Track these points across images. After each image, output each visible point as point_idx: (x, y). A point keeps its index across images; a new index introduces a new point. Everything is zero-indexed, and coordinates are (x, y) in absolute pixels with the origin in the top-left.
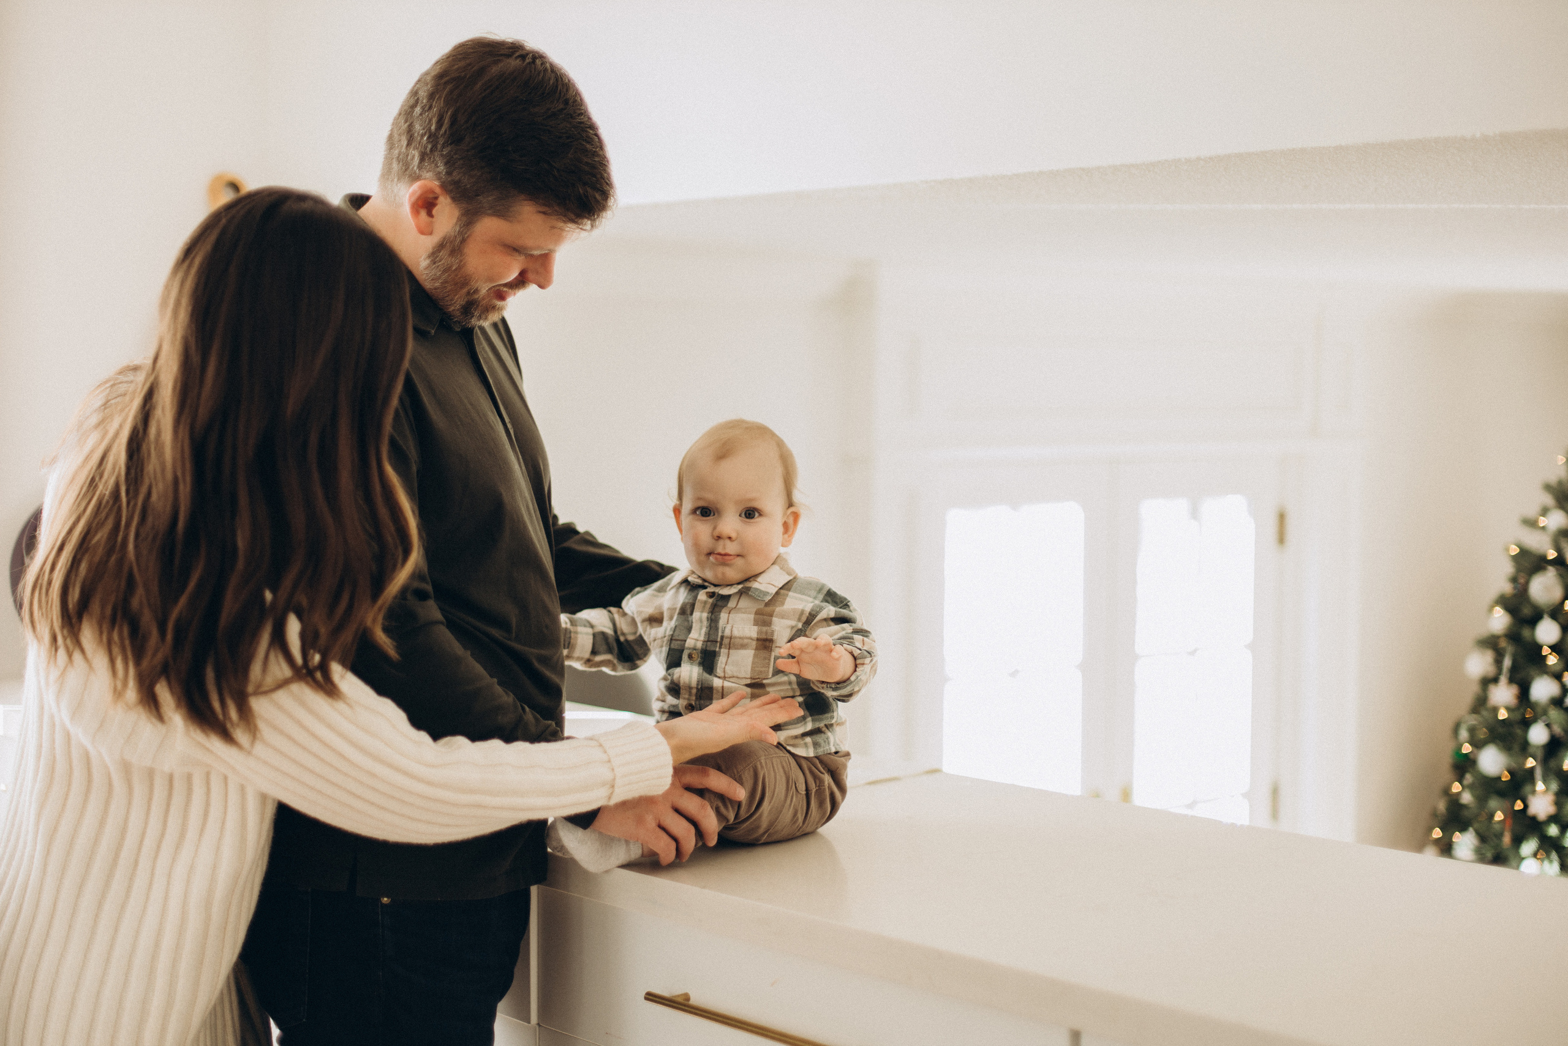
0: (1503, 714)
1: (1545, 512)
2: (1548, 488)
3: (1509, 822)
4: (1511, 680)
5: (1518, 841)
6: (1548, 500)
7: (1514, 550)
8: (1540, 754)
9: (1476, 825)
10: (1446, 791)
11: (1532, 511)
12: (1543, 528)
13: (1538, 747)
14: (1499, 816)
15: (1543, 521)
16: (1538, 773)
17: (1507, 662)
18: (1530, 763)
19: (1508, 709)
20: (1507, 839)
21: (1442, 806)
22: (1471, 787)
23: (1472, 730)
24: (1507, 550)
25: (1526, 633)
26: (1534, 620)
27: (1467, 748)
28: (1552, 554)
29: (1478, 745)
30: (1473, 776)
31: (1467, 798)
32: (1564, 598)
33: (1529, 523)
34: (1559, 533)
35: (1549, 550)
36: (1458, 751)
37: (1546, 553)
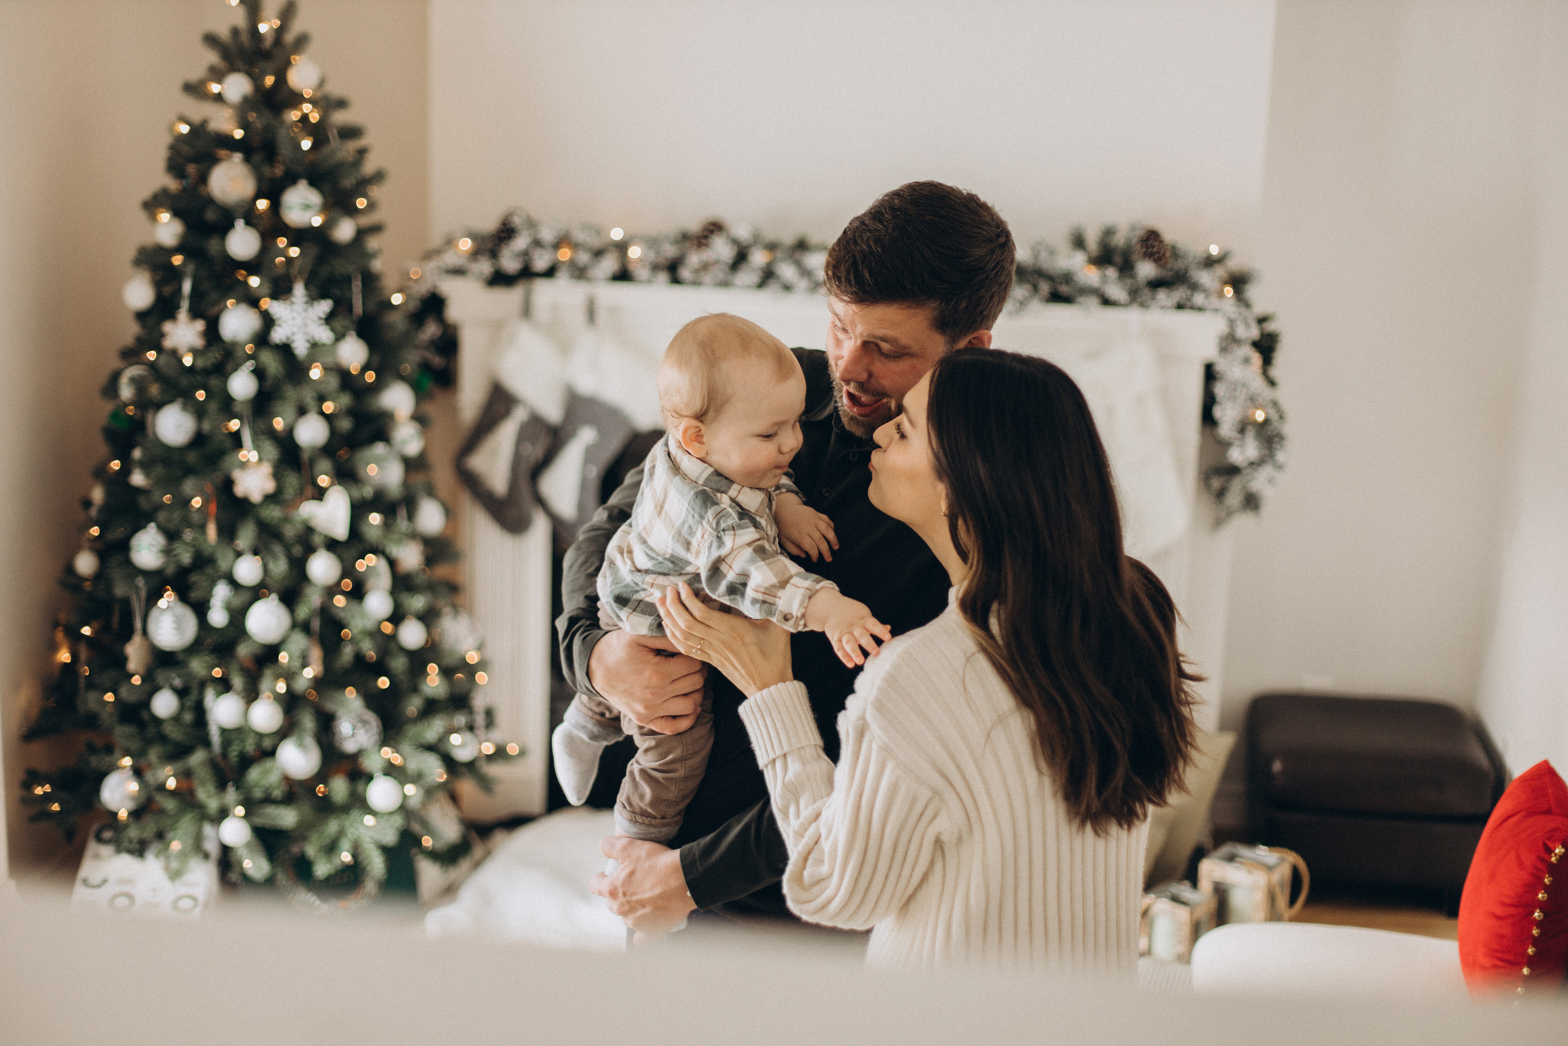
0: (188, 361)
1: (218, 75)
2: (211, 40)
3: (213, 508)
4: (195, 314)
5: (228, 533)
6: (212, 57)
7: (183, 129)
8: (246, 411)
9: (162, 516)
10: (101, 471)
11: (196, 73)
12: (219, 98)
13: (243, 403)
14: (197, 502)
15: (215, 88)
16: (247, 437)
17: (187, 287)
18: (234, 425)
19: (195, 352)
20: (212, 531)
21: (98, 495)
22: (146, 466)
23: (138, 383)
24: (171, 128)
25: (213, 245)
26: (225, 226)
27: (132, 411)
28: (239, 134)
29: (149, 405)
30: (144, 448)
31: (138, 479)
32: (259, 195)
33: (195, 89)
34: (247, 104)
35: (234, 129)
36: (118, 414)
37: (232, 133)
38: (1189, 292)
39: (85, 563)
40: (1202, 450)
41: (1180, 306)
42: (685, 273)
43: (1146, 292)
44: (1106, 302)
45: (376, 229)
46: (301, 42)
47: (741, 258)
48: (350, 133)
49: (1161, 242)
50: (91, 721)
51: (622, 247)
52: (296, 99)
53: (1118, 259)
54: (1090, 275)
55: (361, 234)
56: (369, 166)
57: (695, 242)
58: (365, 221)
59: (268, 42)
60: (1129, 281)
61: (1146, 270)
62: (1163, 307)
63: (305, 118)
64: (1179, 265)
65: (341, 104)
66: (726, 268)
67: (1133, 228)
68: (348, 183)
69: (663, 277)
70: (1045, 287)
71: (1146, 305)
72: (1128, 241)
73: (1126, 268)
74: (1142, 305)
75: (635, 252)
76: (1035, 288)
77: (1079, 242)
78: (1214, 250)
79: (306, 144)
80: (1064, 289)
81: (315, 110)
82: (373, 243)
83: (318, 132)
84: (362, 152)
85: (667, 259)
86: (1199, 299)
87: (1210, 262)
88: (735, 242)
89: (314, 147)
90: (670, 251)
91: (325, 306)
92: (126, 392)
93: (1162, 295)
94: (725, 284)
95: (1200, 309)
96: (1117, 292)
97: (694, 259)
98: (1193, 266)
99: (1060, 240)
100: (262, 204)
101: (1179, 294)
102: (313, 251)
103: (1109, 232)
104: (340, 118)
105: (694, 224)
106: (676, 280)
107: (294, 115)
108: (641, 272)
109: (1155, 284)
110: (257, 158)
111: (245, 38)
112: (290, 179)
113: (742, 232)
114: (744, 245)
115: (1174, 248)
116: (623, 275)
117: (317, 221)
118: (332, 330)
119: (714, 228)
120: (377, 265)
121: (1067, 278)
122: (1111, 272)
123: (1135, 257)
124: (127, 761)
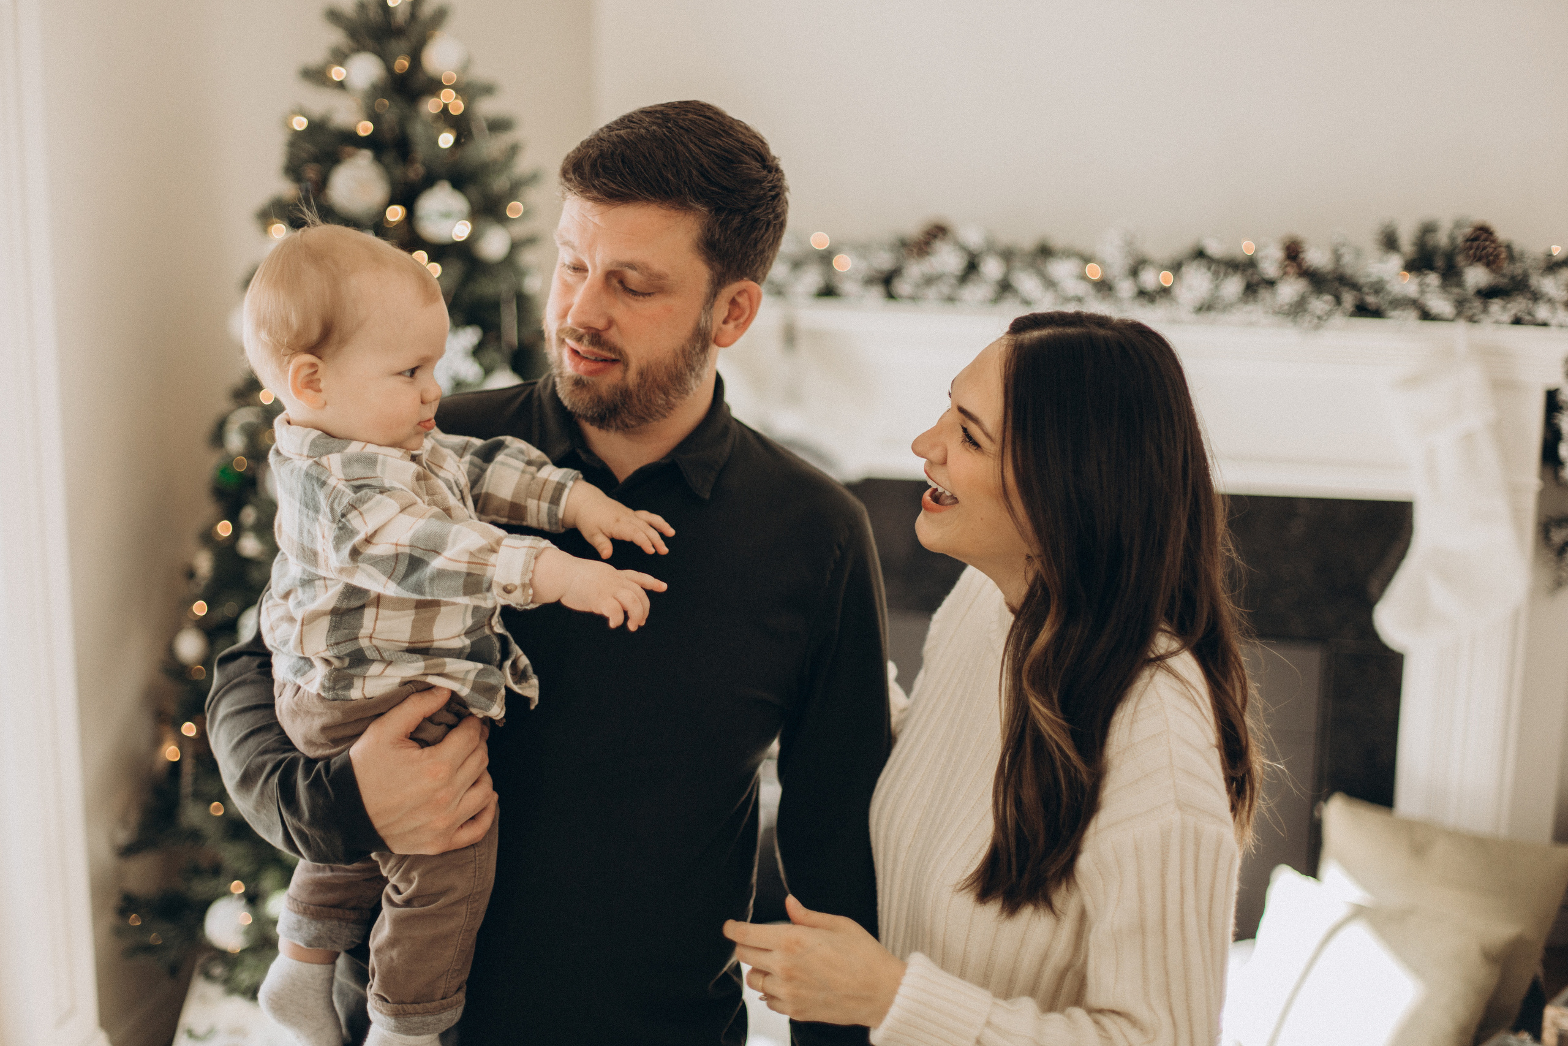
1: (340, 57)
2: (334, 16)
6: (336, 37)
7: (300, 123)
10: (208, 538)
11: (316, 56)
12: (341, 85)
15: (337, 73)
21: (204, 563)
22: (259, 529)
23: (250, 433)
24: (287, 123)
27: (242, 465)
28: (365, 128)
30: (257, 506)
31: (250, 546)
32: (392, 201)
33: (316, 76)
34: (377, 91)
35: (360, 121)
36: (226, 468)
37: (355, 127)
38: (1530, 304)
39: (190, 646)
40: (1542, 495)
41: (1517, 321)
42: (903, 287)
43: (1477, 304)
44: (1426, 315)
45: (530, 241)
46: (440, 16)
47: (972, 268)
48: (499, 126)
49: (1494, 241)
50: (195, 836)
51: (826, 258)
52: (434, 86)
53: (1440, 263)
54: (1407, 285)
55: (515, 246)
56: (523, 165)
57: (915, 250)
58: (520, 230)
59: (401, 17)
60: (1456, 290)
61: (1476, 276)
62: (1497, 322)
63: (445, 109)
64: (1517, 269)
65: (488, 90)
66: (953, 281)
67: (1458, 225)
68: (499, 184)
69: (876, 293)
70: (1349, 299)
71: (1476, 318)
72: (1452, 239)
73: (1451, 274)
74: (1472, 320)
75: (844, 263)
76: (1338, 301)
77: (1390, 242)
78: (1557, 251)
79: (446, 140)
80: (1371, 300)
81: (459, 97)
82: (528, 257)
83: (461, 126)
84: (514, 150)
85: (881, 272)
86: (1542, 312)
87: (1553, 266)
88: (963, 248)
89: (457, 142)
90: (884, 261)
91: (470, 336)
92: (235, 442)
93: (1496, 306)
94: (951, 299)
95: (1545, 324)
96: (1440, 304)
97: (915, 270)
98: (1530, 271)
99: (1367, 240)
100: (396, 214)
101: (1519, 305)
102: (457, 268)
103: (1428, 230)
104: (487, 108)
105: (912, 226)
106: (891, 295)
107: (431, 106)
108: (849, 287)
109: (1488, 294)
110: (390, 157)
111: (373, 13)
112: (429, 182)
113: (973, 237)
114: (975, 253)
115: (1509, 247)
116: (828, 292)
117: (461, 231)
118: (481, 364)
119: (937, 232)
120: (532, 284)
121: (1378, 288)
122: (1433, 279)
123: (1460, 260)
124: (238, 887)
